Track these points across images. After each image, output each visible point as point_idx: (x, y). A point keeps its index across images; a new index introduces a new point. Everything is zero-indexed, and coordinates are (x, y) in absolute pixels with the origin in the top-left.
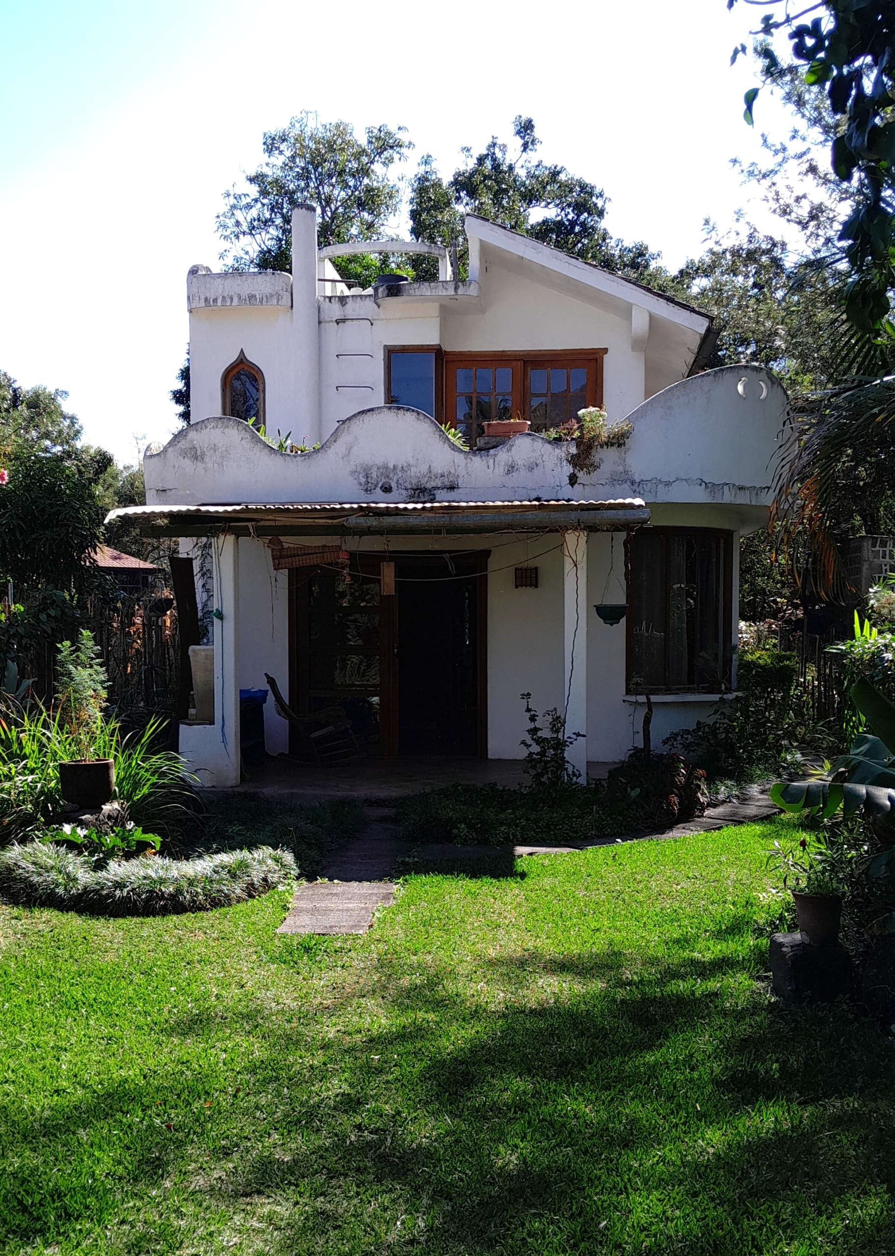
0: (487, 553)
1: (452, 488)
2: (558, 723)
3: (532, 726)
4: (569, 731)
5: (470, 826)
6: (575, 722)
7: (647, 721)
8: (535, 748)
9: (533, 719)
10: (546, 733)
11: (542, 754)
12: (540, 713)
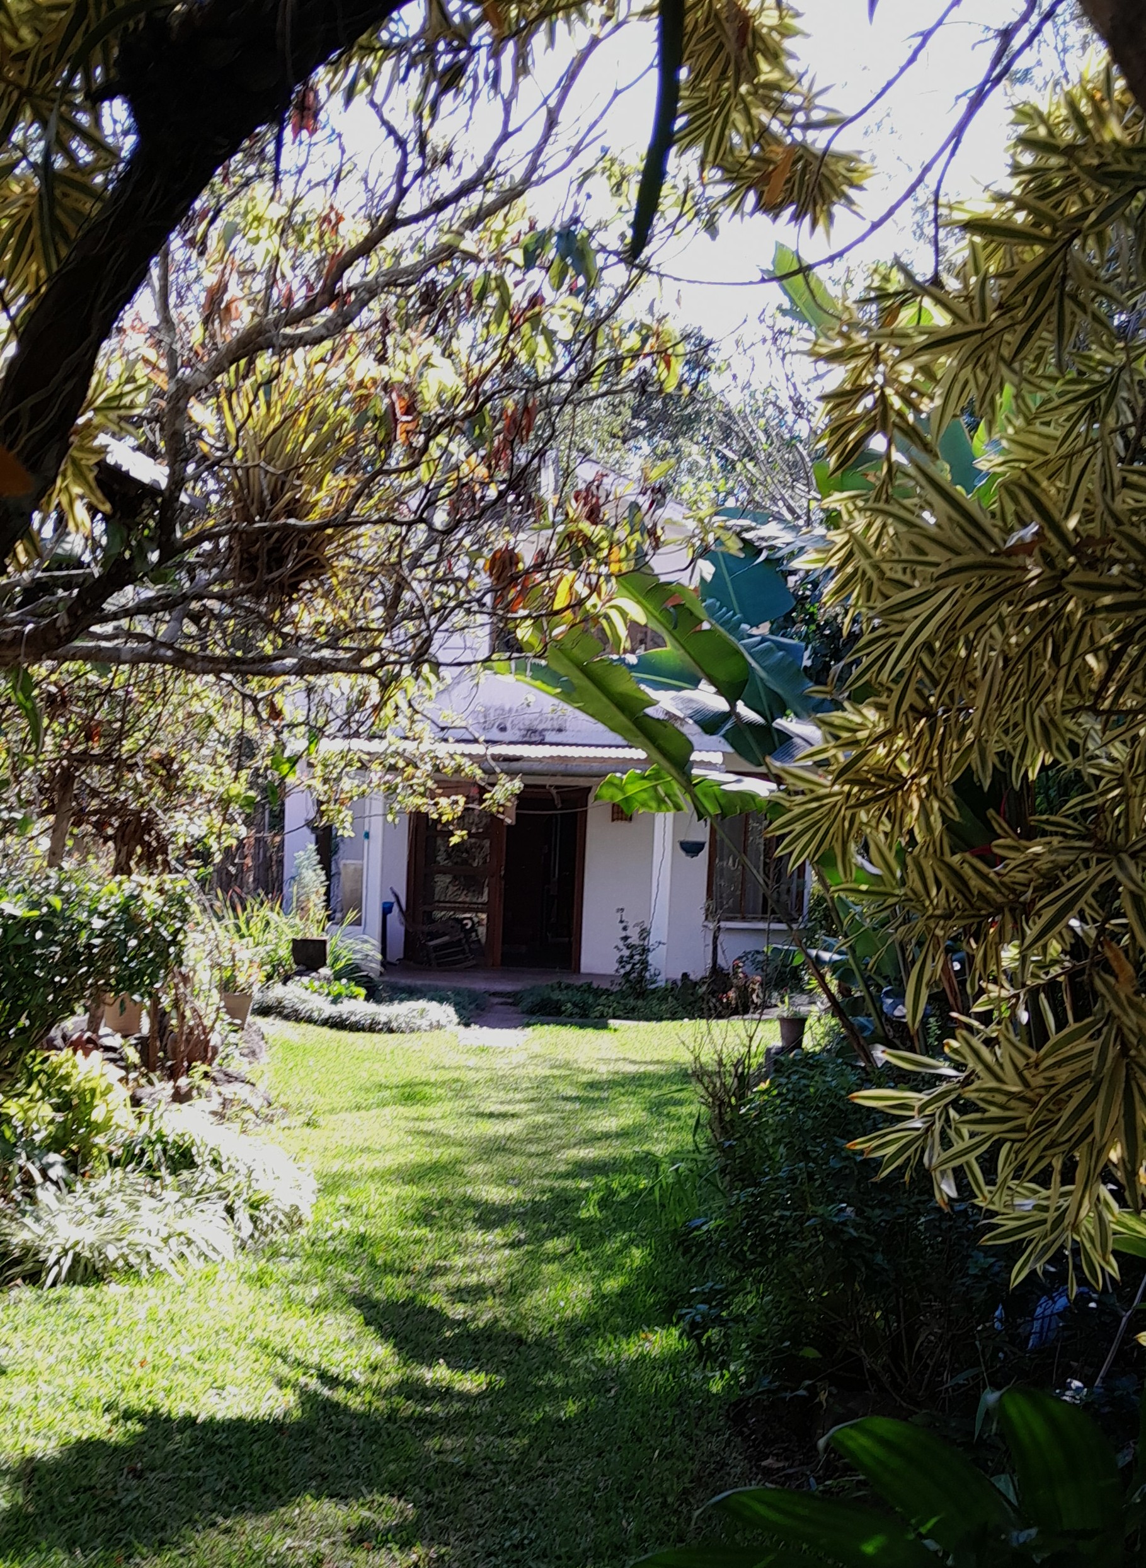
0: (589, 789)
1: (560, 730)
2: (644, 933)
3: (624, 934)
4: (652, 940)
5: (575, 1005)
6: (659, 933)
7: (715, 938)
8: (626, 953)
9: (625, 929)
10: (634, 940)
11: (631, 957)
12: (630, 925)
